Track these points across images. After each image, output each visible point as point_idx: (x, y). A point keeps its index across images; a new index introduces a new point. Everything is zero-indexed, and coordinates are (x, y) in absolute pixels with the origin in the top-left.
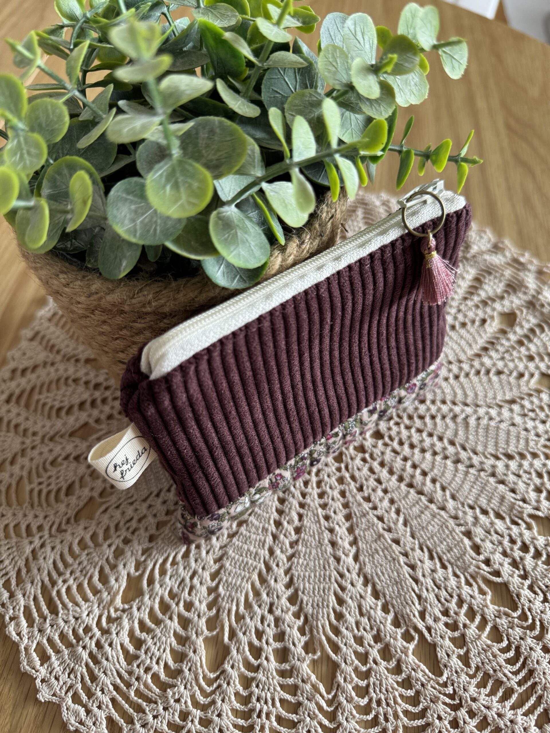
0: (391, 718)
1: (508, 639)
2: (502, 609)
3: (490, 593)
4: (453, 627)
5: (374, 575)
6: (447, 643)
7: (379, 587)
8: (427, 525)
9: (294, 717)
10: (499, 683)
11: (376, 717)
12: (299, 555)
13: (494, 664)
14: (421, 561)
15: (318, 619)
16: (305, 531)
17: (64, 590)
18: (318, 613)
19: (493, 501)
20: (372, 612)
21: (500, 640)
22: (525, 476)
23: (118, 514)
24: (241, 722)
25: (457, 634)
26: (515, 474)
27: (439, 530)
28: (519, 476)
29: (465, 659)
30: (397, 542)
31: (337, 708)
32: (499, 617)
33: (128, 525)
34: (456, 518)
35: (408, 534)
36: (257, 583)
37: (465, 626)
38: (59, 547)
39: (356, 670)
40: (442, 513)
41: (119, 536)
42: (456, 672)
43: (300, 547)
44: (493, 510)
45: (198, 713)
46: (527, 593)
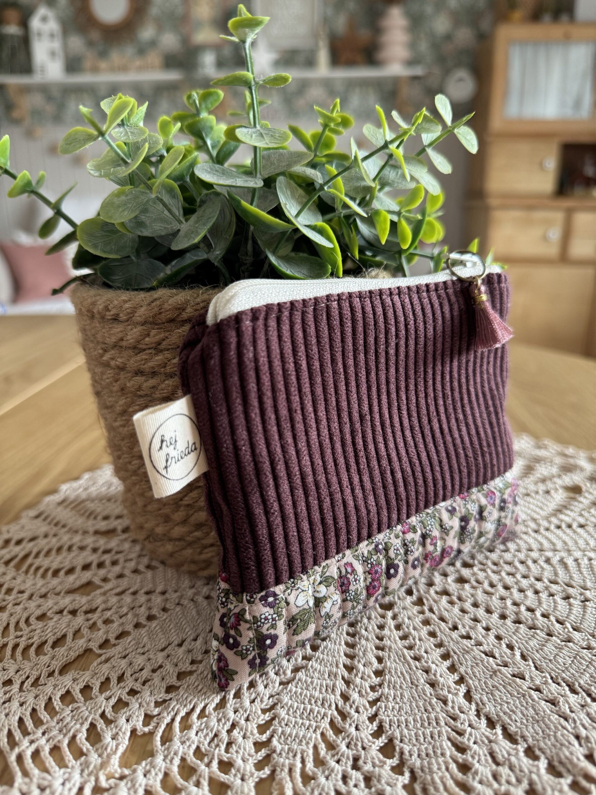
5: (502, 714)
8: (555, 657)
12: (387, 698)
14: (561, 695)
15: (431, 772)
16: (390, 672)
17: (28, 753)
18: (429, 763)
20: (513, 759)
23: (122, 664)
27: (573, 662)
30: (521, 677)
33: (137, 675)
35: (533, 668)
36: (330, 733)
38: (31, 702)
40: (570, 645)
41: (122, 688)
43: (386, 690)
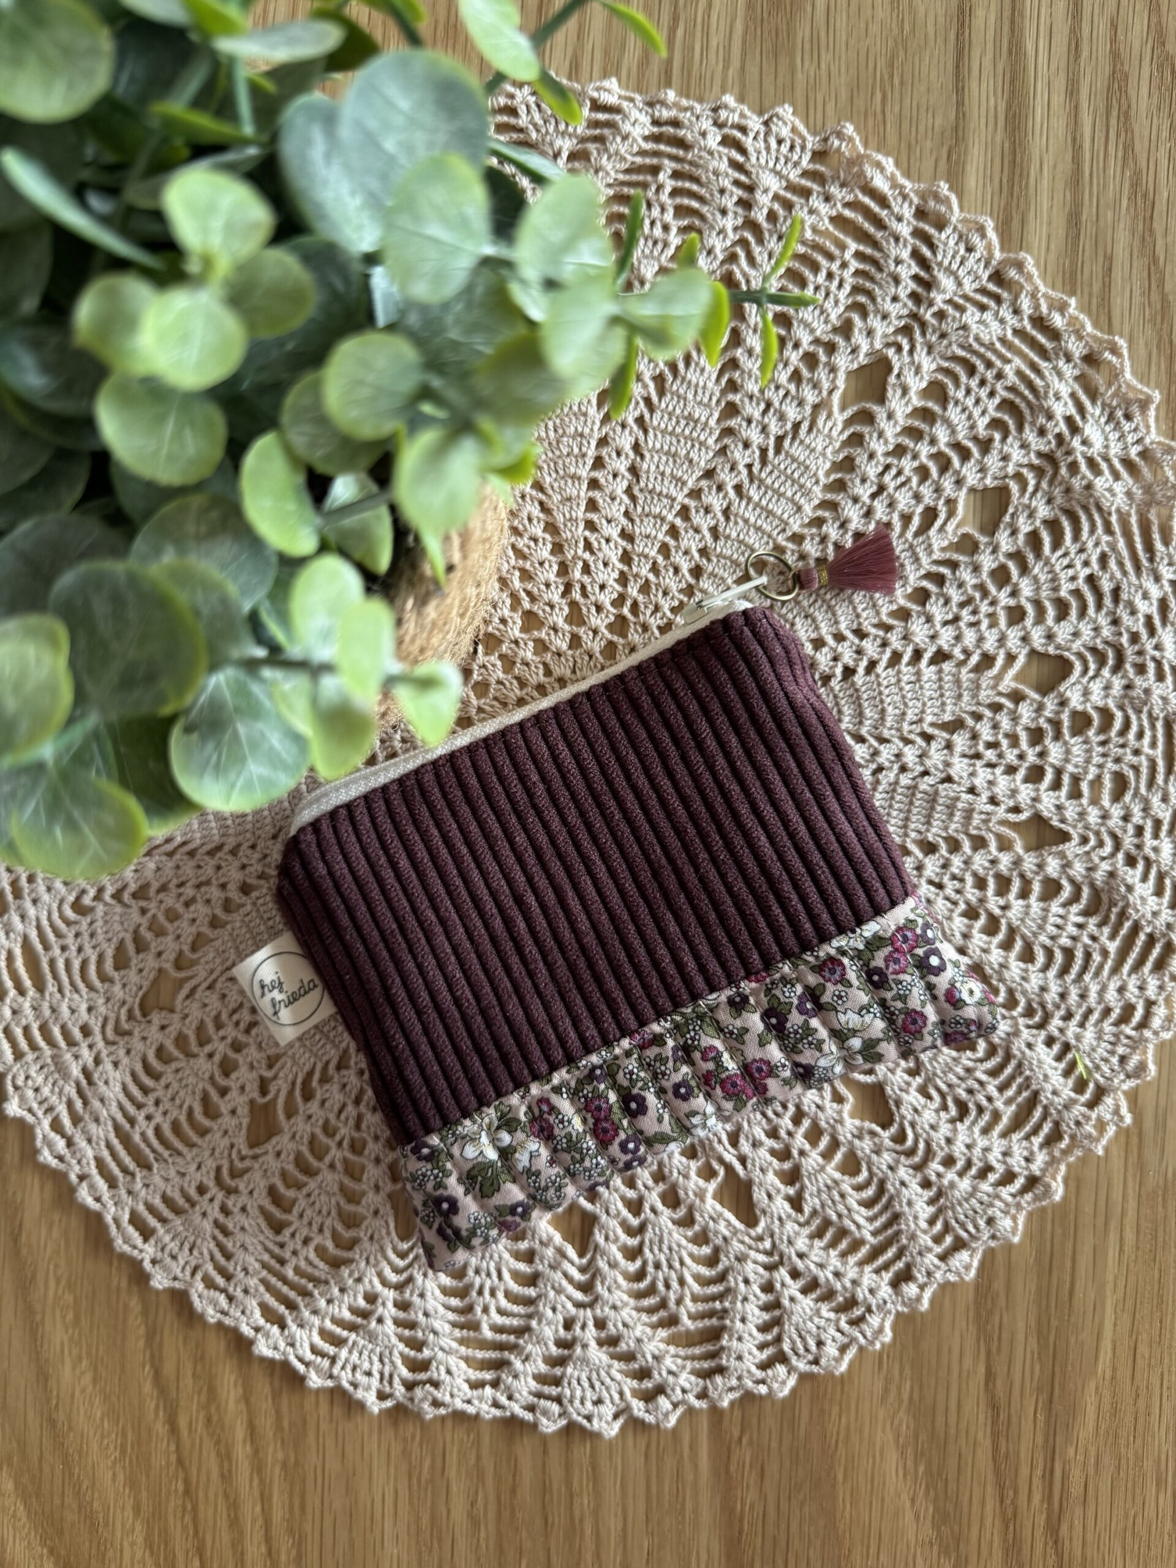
0: (675, 1285)
1: (870, 1170)
2: (867, 1125)
3: (851, 1099)
4: (784, 1155)
6: (771, 1178)
9: (532, 1292)
10: (843, 1233)
11: (653, 1285)
13: (841, 1208)
17: (150, 1133)
21: (856, 1172)
22: (950, 887)
23: (213, 1000)
24: (455, 1302)
25: (787, 1166)
26: (930, 882)
28: (940, 886)
29: (796, 1203)
31: (594, 1276)
32: (860, 1137)
33: (235, 1017)
37: (802, 1153)
38: (125, 1061)
39: (624, 1224)
41: (223, 1038)
42: (780, 1219)
45: (390, 1295)
46: (913, 1097)
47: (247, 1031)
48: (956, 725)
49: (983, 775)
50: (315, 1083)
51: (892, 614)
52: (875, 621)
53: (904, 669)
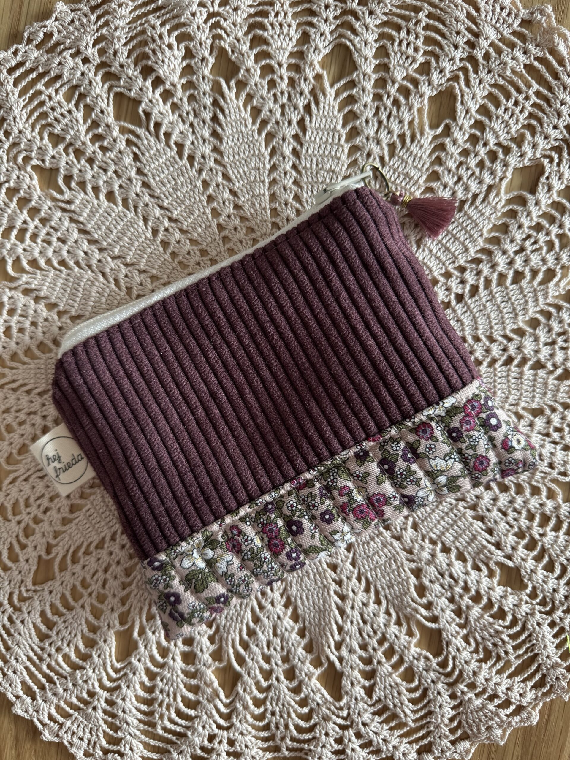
0: (282, 728)
1: (420, 681)
2: (424, 652)
3: (418, 636)
4: (368, 661)
6: (356, 673)
7: (300, 612)
8: (374, 554)
9: (192, 712)
10: (394, 716)
11: (268, 725)
13: (396, 701)
14: (353, 592)
19: (461, 539)
21: (411, 681)
22: (511, 514)
23: (27, 487)
24: (143, 707)
25: (368, 668)
26: (500, 510)
27: (386, 562)
28: (505, 514)
29: (369, 691)
30: (334, 567)
31: (232, 711)
32: (418, 659)
33: (39, 502)
34: (410, 551)
35: (350, 560)
37: (379, 662)
39: (257, 684)
40: (396, 544)
41: (29, 513)
42: (356, 699)
44: (457, 548)
45: (104, 694)
46: (459, 642)
47: (45, 512)
48: (537, 412)
49: (549, 447)
50: (80, 553)
51: (513, 331)
52: (502, 333)
53: (513, 369)
